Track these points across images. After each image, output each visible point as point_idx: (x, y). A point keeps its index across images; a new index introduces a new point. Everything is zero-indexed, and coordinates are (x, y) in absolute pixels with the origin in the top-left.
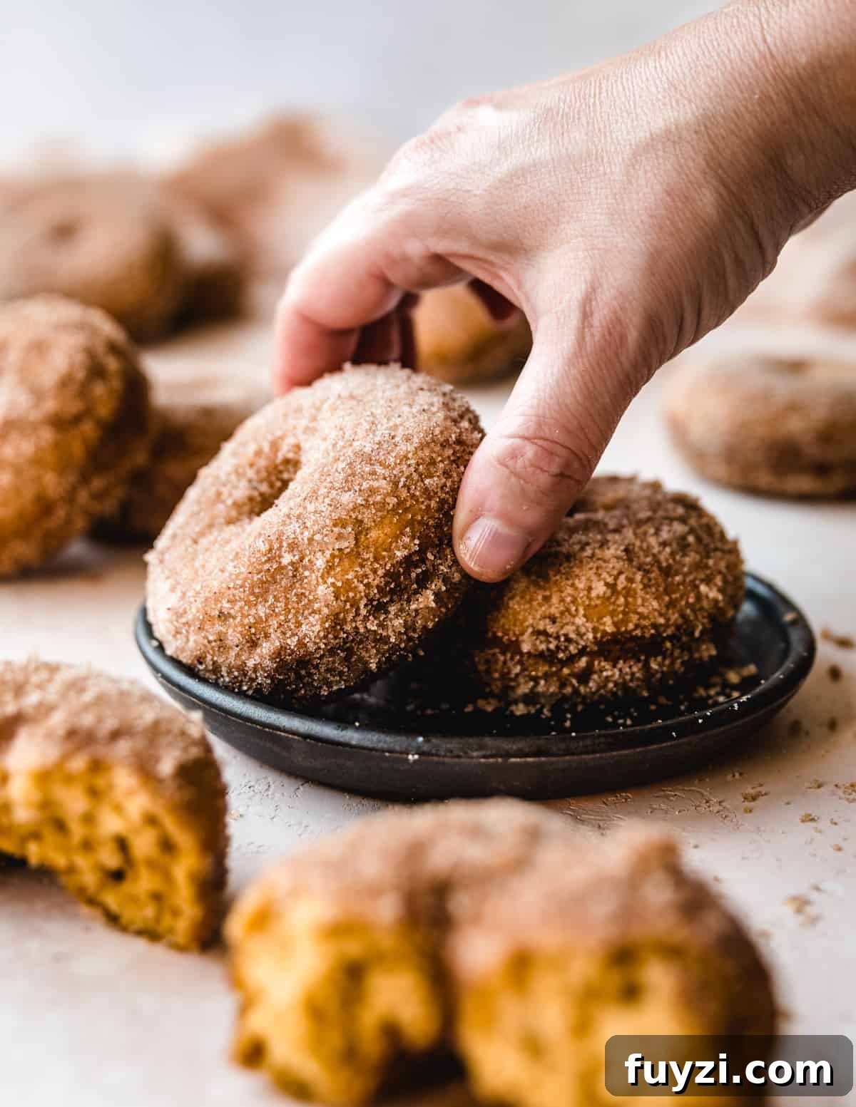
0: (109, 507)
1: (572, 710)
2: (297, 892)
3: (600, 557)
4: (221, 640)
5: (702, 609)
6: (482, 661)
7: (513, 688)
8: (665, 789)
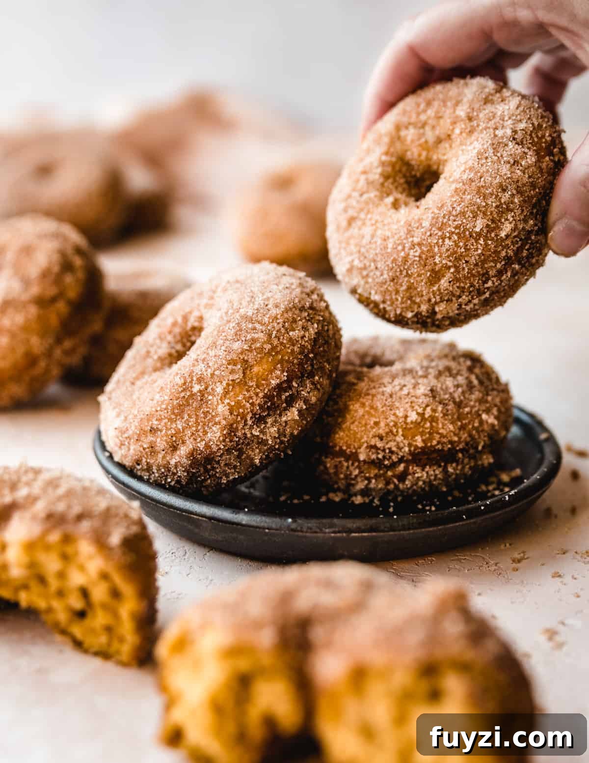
0: (75, 360)
1: (394, 500)
2: (205, 626)
3: (413, 395)
4: (152, 447)
5: (483, 431)
6: (332, 467)
7: (353, 485)
8: (458, 554)
